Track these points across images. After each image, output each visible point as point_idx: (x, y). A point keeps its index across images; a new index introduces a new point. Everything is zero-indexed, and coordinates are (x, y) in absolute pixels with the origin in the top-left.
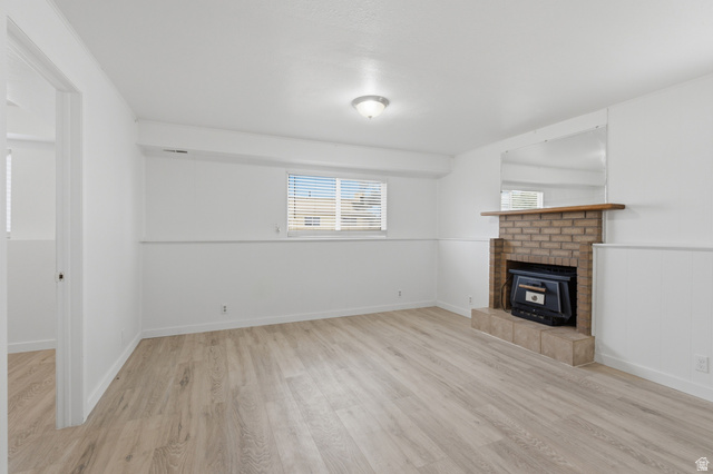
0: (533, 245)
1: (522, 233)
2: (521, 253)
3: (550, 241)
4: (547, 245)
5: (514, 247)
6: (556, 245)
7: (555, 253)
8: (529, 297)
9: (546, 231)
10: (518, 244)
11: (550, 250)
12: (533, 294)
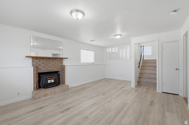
0: (47, 67)
1: (43, 64)
2: (43, 70)
3: (52, 66)
4: (52, 67)
5: (40, 68)
6: (54, 67)
7: (54, 68)
8: (49, 81)
9: (51, 63)
10: (42, 67)
11: (53, 68)
12: (50, 80)
